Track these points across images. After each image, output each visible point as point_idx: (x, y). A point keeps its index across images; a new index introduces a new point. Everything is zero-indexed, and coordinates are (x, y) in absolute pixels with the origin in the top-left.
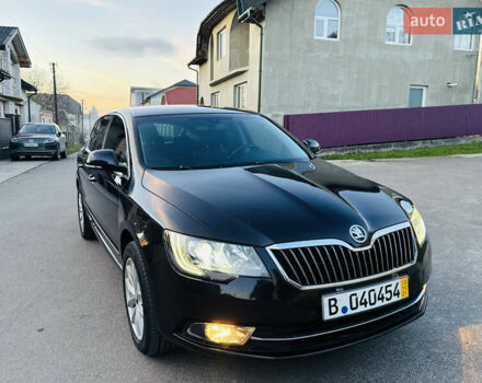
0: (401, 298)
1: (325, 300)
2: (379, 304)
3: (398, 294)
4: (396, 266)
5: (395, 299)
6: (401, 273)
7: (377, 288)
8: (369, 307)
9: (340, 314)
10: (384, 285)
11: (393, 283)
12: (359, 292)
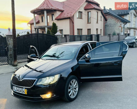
0: (25, 93)
1: (13, 87)
2: (20, 92)
3: (24, 92)
4: (25, 86)
5: (23, 93)
6: (25, 88)
7: (20, 89)
8: (19, 92)
9: (15, 91)
10: (22, 89)
11: (24, 90)
12: (17, 88)
